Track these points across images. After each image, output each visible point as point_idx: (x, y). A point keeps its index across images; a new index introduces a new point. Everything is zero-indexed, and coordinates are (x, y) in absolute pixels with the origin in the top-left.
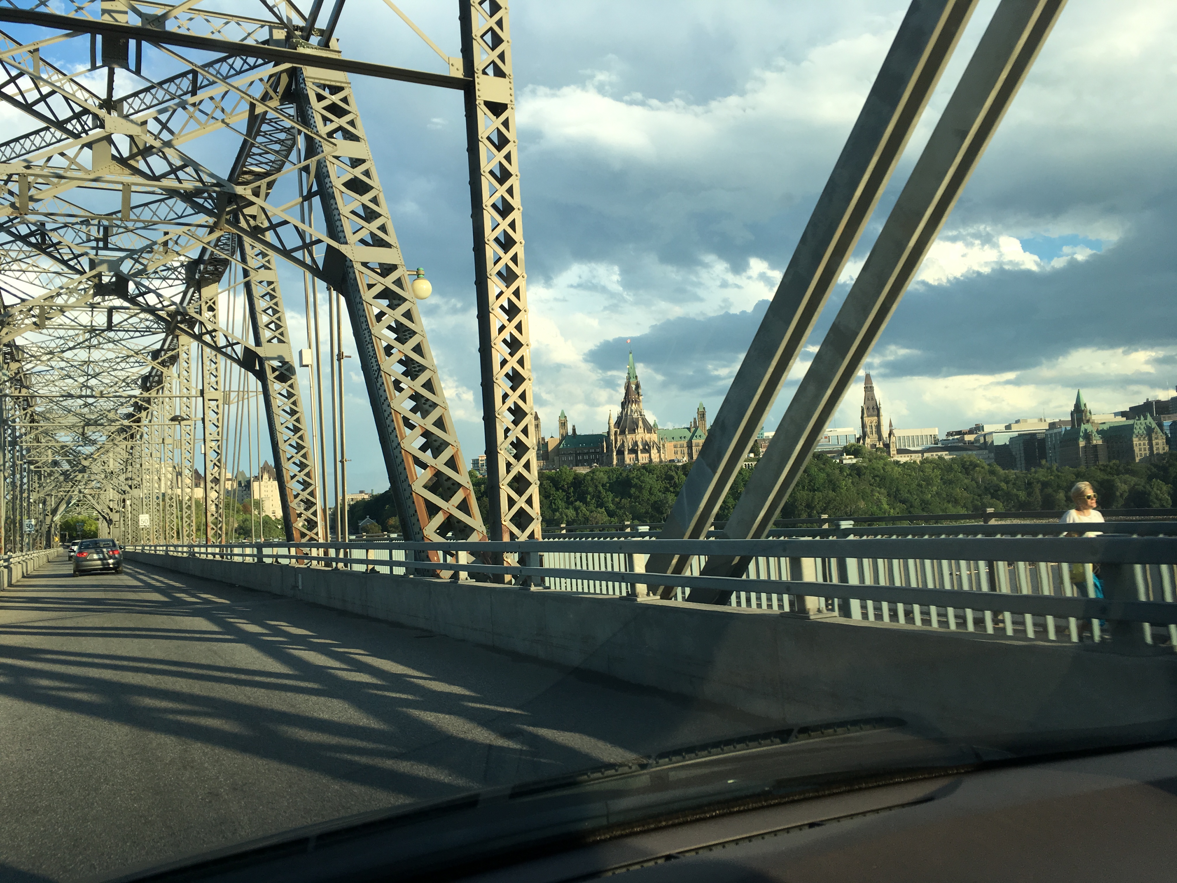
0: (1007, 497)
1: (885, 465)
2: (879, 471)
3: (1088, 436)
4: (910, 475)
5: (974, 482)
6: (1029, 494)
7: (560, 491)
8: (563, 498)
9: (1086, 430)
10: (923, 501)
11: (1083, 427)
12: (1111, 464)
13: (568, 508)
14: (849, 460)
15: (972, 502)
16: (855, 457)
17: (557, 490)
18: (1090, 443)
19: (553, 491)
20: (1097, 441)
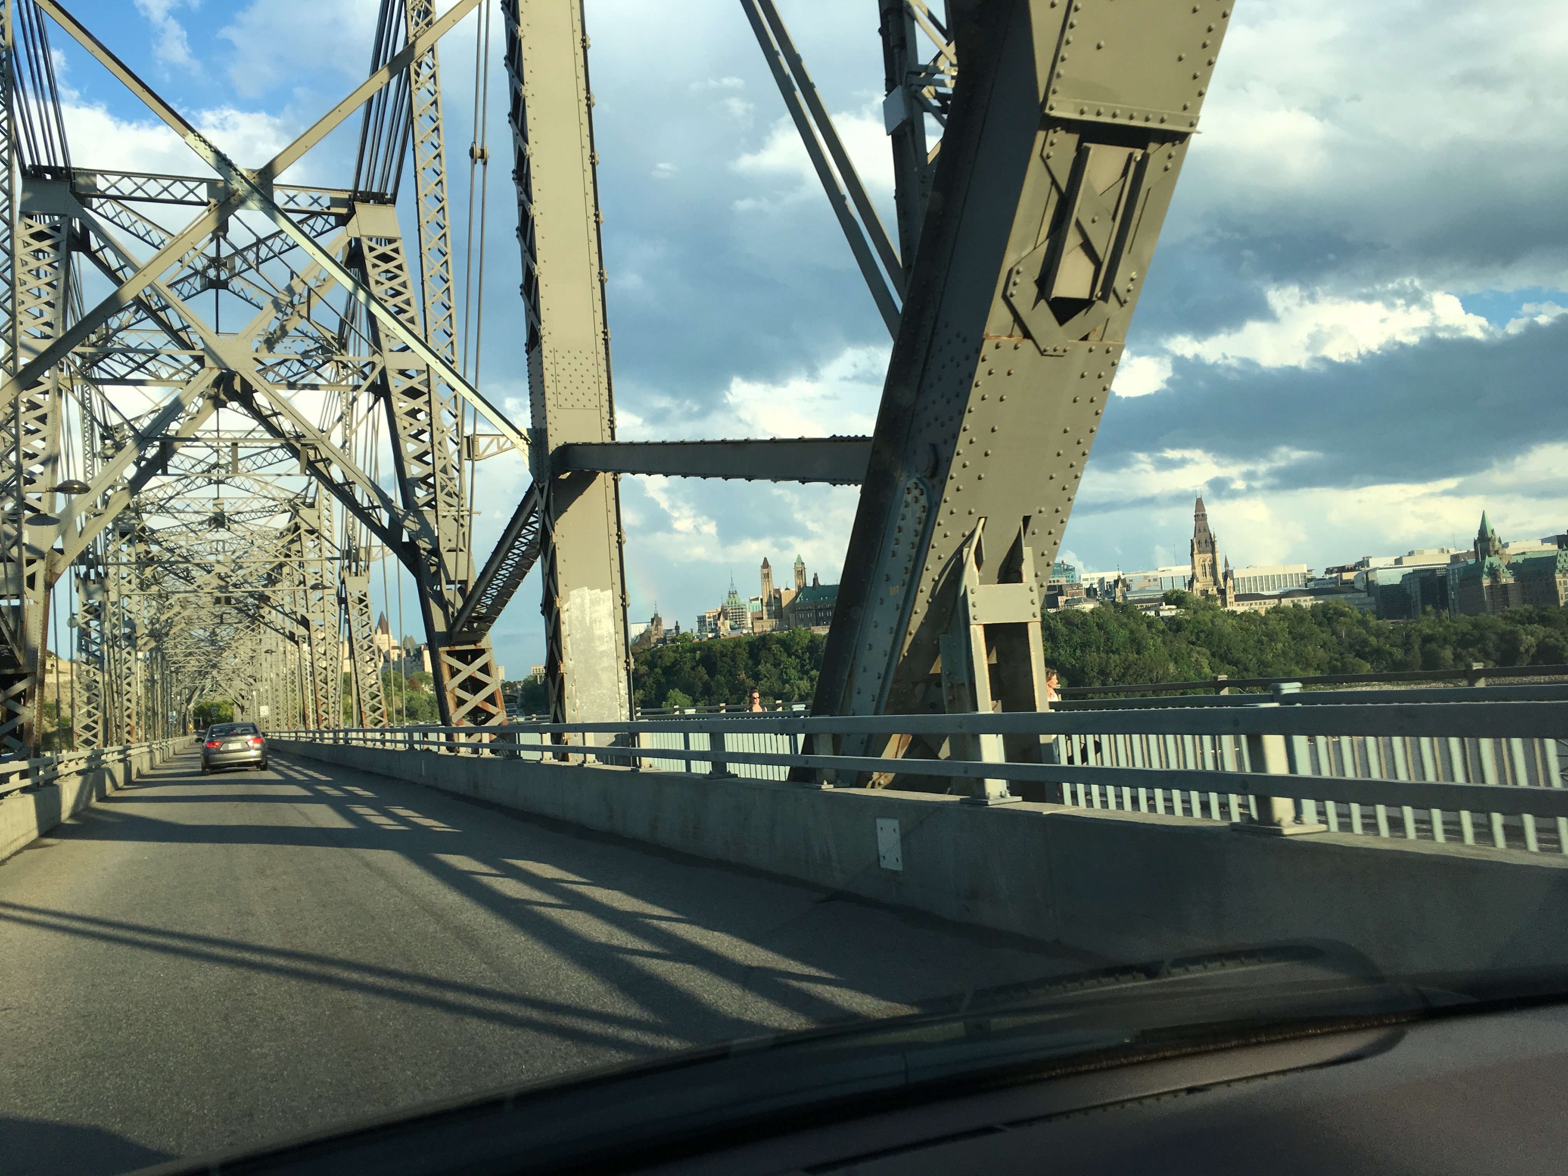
0: (1377, 655)
1: (1214, 616)
2: (1206, 624)
3: (1494, 573)
4: (1248, 630)
5: (1334, 637)
6: (1407, 652)
7: (793, 657)
8: (796, 666)
9: (1491, 564)
10: (1262, 663)
11: (1488, 560)
12: (1521, 609)
13: (801, 679)
14: (1168, 611)
15: (1329, 663)
16: (1178, 608)
17: (789, 656)
18: (1497, 582)
19: (784, 657)
20: (1507, 578)
